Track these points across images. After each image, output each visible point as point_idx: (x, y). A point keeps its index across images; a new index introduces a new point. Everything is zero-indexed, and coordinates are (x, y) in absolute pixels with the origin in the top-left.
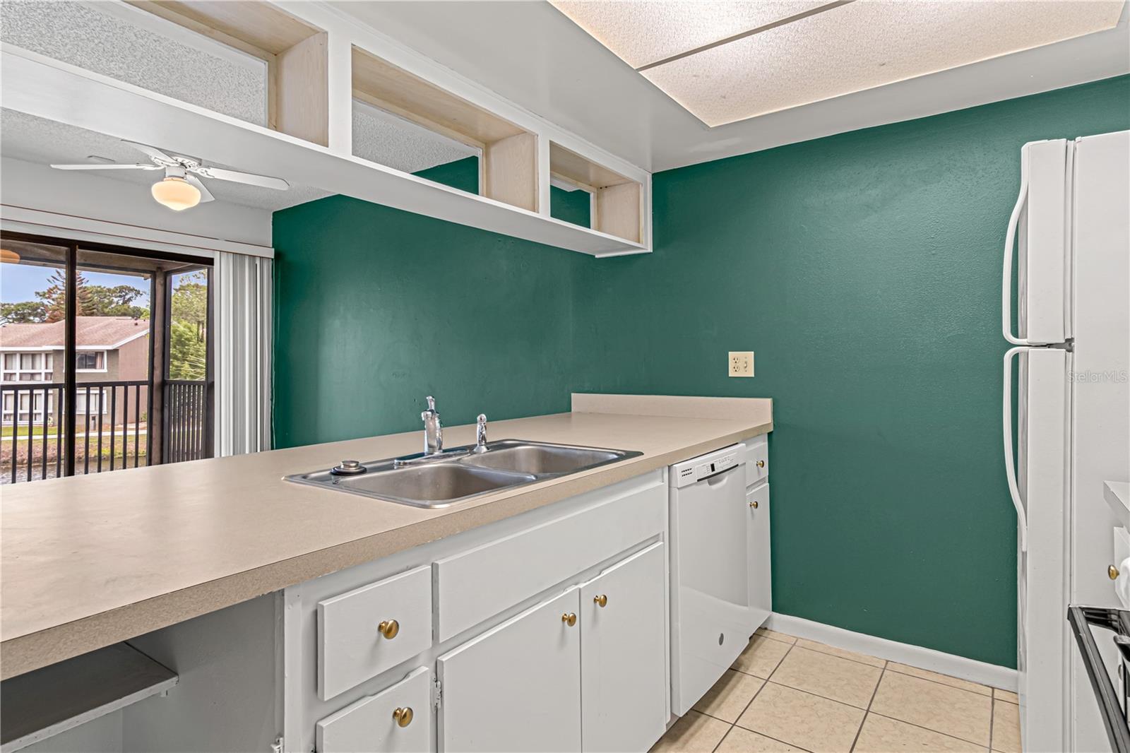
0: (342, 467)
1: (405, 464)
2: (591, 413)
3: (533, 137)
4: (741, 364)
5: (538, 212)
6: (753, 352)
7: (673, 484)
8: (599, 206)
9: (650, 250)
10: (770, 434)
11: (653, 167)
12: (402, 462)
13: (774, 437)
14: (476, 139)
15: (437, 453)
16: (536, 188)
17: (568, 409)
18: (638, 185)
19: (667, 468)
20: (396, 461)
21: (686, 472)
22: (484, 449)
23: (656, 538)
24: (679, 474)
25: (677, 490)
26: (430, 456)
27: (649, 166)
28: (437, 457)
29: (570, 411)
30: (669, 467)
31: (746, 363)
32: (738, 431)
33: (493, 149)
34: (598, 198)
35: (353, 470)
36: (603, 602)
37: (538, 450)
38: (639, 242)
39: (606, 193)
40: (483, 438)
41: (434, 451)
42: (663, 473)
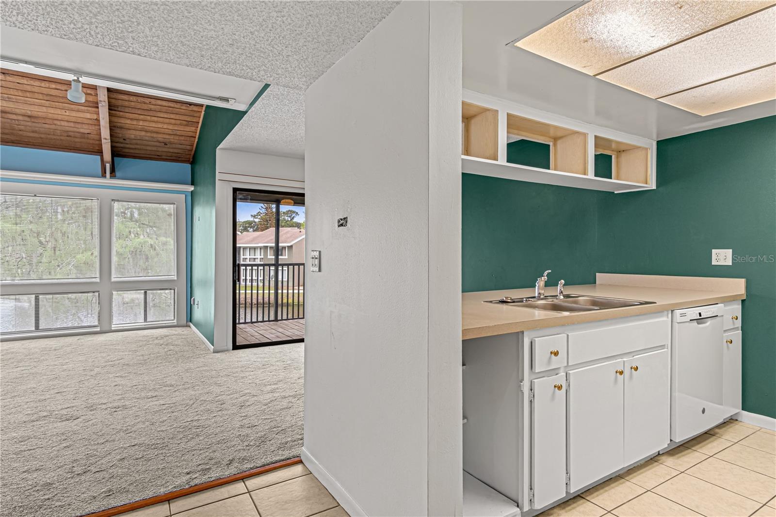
0: (505, 299)
1: (529, 300)
2: (610, 285)
3: (585, 135)
4: (722, 257)
5: (588, 175)
6: (731, 250)
7: (674, 320)
8: (618, 163)
9: (654, 187)
10: (743, 301)
11: (657, 137)
12: (528, 299)
13: (747, 303)
14: (550, 137)
15: (542, 297)
16: (587, 162)
17: (594, 282)
18: (647, 149)
19: (671, 312)
20: (525, 299)
21: (683, 315)
22: (562, 297)
23: (663, 347)
24: (678, 315)
25: (677, 324)
26: (539, 298)
27: (655, 137)
28: (542, 299)
29: (595, 283)
30: (672, 311)
31: (726, 256)
32: (717, 297)
33: (559, 142)
34: (617, 157)
35: (509, 301)
36: (636, 369)
37: (591, 300)
38: (647, 184)
39: (623, 155)
40: (562, 292)
41: (541, 296)
42: (668, 314)
